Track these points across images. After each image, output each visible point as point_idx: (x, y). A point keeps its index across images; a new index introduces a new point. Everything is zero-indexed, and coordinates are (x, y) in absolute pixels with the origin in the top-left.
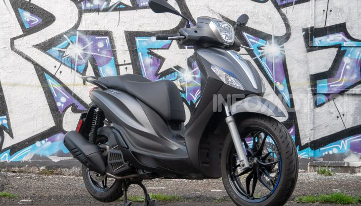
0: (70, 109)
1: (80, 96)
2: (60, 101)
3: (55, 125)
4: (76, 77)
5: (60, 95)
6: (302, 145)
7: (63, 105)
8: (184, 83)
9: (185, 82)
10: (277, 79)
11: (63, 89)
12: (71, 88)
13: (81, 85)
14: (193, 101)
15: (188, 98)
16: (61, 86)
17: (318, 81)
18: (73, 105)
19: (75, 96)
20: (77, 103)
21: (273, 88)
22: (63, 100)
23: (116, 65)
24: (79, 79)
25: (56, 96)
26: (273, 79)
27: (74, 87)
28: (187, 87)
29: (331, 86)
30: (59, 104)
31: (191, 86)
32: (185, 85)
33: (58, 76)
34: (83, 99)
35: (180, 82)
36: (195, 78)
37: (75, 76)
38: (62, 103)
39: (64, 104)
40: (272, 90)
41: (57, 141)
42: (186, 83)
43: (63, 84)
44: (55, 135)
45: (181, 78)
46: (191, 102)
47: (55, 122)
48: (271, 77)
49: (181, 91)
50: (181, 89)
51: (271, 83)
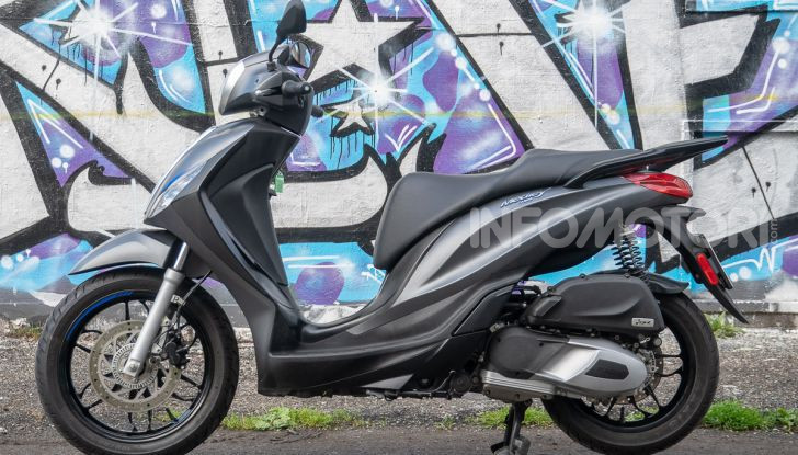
0: (84, 176)
1: (109, 141)
2: (58, 155)
3: (47, 215)
4: (97, 92)
5: (58, 139)
6: (664, 260)
7: (66, 166)
8: (371, 109)
9: (372, 105)
10: (603, 97)
11: (66, 124)
12: (86, 122)
13: (111, 114)
14: (394, 154)
15: (379, 147)
16: (59, 117)
17: (706, 102)
18: (92, 165)
19: (97, 142)
20: (102, 161)
21: (593, 119)
22: (67, 152)
23: (197, 62)
24: (106, 98)
25: (48, 141)
26: (592, 96)
27: (93, 120)
28: (377, 118)
29: (739, 112)
30: (56, 163)
31: (389, 117)
32: (373, 112)
33: (51, 91)
34: (117, 151)
35: (361, 107)
36: (397, 96)
37: (95, 92)
38: (64, 160)
39: (71, 162)
40: (591, 123)
41: (54, 255)
42: (376, 108)
43: (67, 113)
44: (49, 241)
45: (364, 96)
46: (389, 156)
47: (47, 207)
48: (588, 92)
49: (364, 130)
50: (363, 124)
51: (588, 106)
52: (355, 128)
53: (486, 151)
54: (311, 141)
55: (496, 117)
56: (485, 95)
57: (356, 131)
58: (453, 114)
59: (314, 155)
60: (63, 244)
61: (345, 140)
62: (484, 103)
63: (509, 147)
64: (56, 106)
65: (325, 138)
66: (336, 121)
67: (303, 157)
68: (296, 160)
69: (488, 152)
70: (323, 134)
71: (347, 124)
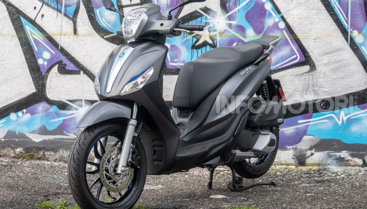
0: (55, 69)
1: (69, 50)
2: (42, 57)
3: (35, 91)
4: (64, 22)
5: (42, 48)
7: (46, 63)
8: (215, 33)
9: (215, 31)
10: (353, 26)
11: (46, 40)
12: (57, 39)
13: (70, 35)
16: (43, 36)
18: (60, 63)
19: (63, 51)
20: (65, 61)
21: (347, 40)
22: (47, 55)
23: (118, 5)
24: (68, 25)
25: (37, 50)
26: (347, 26)
27: (61, 38)
28: (218, 38)
30: (40, 61)
31: (225, 38)
32: (216, 35)
33: (39, 21)
34: (73, 55)
35: (209, 32)
36: (230, 26)
37: (62, 22)
38: (44, 60)
39: (49, 61)
40: (346, 42)
41: (38, 113)
42: (217, 32)
43: (47, 33)
44: (36, 105)
45: (211, 25)
47: (35, 86)
48: (345, 23)
49: (210, 45)
50: (210, 42)
51: (344, 32)
52: (205, 44)
53: (282, 58)
54: (180, 51)
55: (288, 38)
56: (282, 25)
57: (206, 46)
58: (263, 36)
59: (182, 59)
60: (43, 107)
61: (200, 51)
62: (281, 30)
63: (295, 56)
64: (41, 30)
65: (188, 50)
66: (195, 40)
67: (176, 60)
68: (172, 62)
69: (283, 59)
70: (187, 47)
71: (201, 42)
